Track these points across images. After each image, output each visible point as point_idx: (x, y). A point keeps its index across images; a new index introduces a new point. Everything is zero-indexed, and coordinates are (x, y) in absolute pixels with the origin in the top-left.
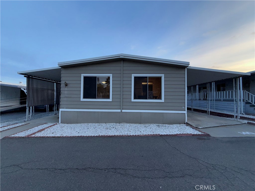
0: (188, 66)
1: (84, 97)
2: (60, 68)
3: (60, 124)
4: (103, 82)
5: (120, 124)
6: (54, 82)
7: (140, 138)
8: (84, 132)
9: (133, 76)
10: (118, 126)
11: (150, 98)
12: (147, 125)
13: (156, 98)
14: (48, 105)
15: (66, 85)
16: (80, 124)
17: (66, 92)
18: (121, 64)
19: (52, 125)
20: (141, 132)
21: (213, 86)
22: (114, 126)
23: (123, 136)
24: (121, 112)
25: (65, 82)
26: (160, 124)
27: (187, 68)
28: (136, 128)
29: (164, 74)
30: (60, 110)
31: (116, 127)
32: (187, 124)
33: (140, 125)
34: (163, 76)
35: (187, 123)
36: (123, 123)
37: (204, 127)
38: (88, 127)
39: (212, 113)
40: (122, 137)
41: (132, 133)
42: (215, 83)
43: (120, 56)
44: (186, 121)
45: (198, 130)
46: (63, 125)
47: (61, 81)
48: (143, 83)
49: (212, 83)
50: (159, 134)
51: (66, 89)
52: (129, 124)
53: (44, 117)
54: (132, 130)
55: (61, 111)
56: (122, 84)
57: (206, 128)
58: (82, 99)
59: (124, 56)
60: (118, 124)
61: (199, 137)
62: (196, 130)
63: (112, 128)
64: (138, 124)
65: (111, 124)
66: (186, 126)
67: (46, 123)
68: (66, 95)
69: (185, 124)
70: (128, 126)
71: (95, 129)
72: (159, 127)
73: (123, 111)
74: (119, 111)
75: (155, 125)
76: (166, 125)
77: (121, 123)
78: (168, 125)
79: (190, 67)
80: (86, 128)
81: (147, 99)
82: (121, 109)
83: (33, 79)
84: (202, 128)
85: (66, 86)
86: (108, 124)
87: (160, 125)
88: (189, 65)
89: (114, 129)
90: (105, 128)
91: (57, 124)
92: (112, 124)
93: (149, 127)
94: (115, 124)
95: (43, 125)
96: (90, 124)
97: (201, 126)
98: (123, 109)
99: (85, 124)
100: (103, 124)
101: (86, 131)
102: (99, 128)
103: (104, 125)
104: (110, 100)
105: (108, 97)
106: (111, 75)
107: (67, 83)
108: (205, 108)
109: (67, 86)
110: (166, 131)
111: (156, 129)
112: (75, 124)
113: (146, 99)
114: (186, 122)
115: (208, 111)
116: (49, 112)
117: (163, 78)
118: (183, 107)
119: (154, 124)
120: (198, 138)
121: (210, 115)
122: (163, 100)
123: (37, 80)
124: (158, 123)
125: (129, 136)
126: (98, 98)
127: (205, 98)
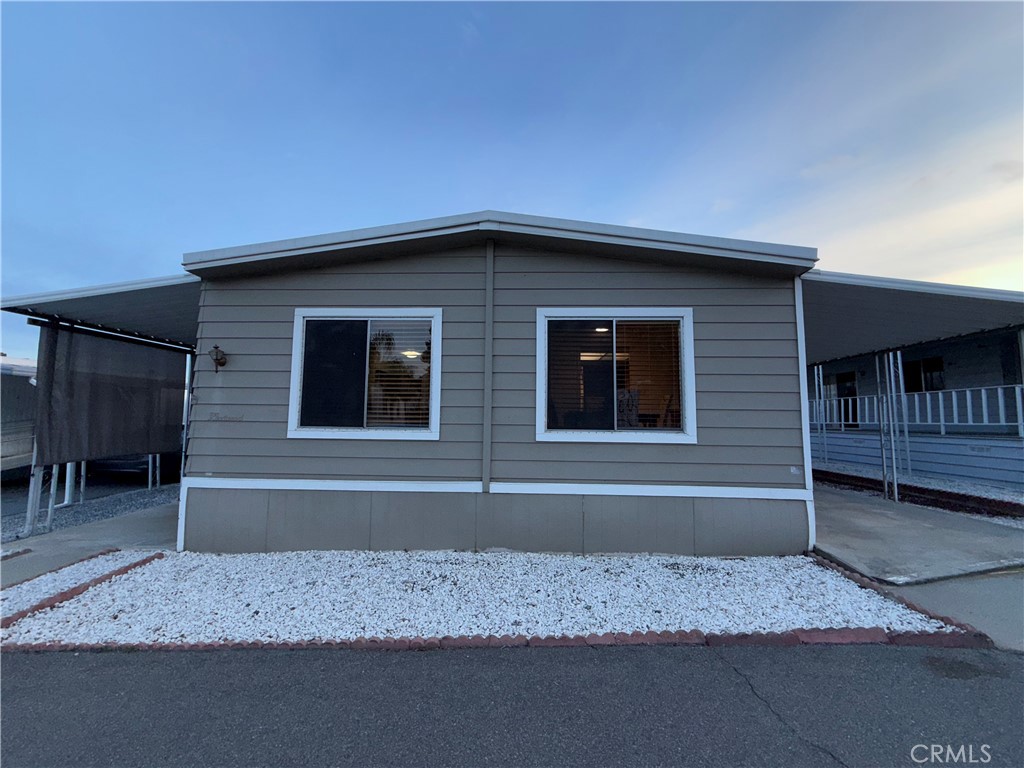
0: (807, 269)
1: (306, 420)
2: (197, 278)
3: (182, 554)
4: (406, 353)
5: (479, 557)
6: (187, 352)
7: (591, 659)
8: (284, 608)
9: (543, 316)
10: (470, 567)
11: (626, 425)
12: (616, 561)
13: (649, 422)
14: (158, 456)
15: (221, 361)
16: (277, 556)
17: (217, 397)
18: (488, 261)
19: (138, 560)
20: (588, 608)
21: (896, 367)
22: (447, 569)
23: (492, 644)
24: (486, 492)
25: (216, 348)
26: (679, 554)
27: (805, 276)
28: (564, 580)
29: (691, 309)
30: (186, 483)
31: (459, 576)
32: (824, 559)
33: (579, 561)
34: (686, 317)
35: (816, 551)
36: (494, 549)
37: (915, 577)
38: (314, 575)
39: (910, 494)
40: (488, 647)
41: (544, 624)
42: (902, 356)
43: (478, 223)
44: (812, 542)
45: (900, 600)
46: (193, 559)
47: (199, 341)
48: (586, 357)
49: (891, 354)
50: (696, 633)
51: (219, 379)
52: (522, 557)
53: (128, 514)
54: (542, 596)
55: (189, 488)
56: (489, 358)
57: (928, 581)
58: (294, 430)
59: (500, 222)
60: (468, 556)
61: (936, 653)
62: (886, 596)
63: (437, 581)
64: (569, 558)
65: (431, 555)
66: (816, 568)
67: (109, 551)
68: (217, 409)
69: (806, 553)
70: (519, 571)
71: (347, 586)
72: (682, 576)
73: (496, 488)
74: (476, 487)
75: (654, 559)
76: (714, 561)
77: (483, 550)
78: (723, 563)
79: (818, 273)
80: (303, 581)
81: (613, 428)
82: (486, 477)
83: (75, 335)
84: (907, 584)
85: (220, 368)
86: (416, 555)
87: (681, 559)
88: (815, 260)
89: (448, 586)
90: (399, 580)
91: (160, 556)
92: (440, 555)
93: (630, 579)
94: (453, 555)
95: (94, 560)
96: (327, 555)
97: (899, 573)
98: (492, 479)
99: (304, 553)
100: (393, 559)
101: (295, 605)
102: (371, 583)
103: (396, 558)
104: (432, 433)
105: (420, 419)
106: (436, 315)
107: (226, 352)
108: (860, 468)
109: (223, 364)
110: (723, 605)
111: (667, 589)
112: (253, 556)
113: (608, 426)
114: (811, 547)
115: (891, 485)
116: (158, 484)
117: (686, 326)
118: (793, 470)
119: (651, 554)
120: (932, 663)
121: (902, 500)
122: (690, 435)
123: (97, 339)
124: (671, 551)
125: (528, 644)
126: (370, 426)
127: (851, 422)
